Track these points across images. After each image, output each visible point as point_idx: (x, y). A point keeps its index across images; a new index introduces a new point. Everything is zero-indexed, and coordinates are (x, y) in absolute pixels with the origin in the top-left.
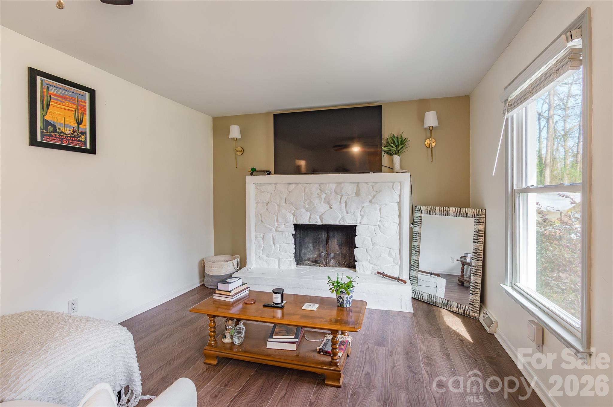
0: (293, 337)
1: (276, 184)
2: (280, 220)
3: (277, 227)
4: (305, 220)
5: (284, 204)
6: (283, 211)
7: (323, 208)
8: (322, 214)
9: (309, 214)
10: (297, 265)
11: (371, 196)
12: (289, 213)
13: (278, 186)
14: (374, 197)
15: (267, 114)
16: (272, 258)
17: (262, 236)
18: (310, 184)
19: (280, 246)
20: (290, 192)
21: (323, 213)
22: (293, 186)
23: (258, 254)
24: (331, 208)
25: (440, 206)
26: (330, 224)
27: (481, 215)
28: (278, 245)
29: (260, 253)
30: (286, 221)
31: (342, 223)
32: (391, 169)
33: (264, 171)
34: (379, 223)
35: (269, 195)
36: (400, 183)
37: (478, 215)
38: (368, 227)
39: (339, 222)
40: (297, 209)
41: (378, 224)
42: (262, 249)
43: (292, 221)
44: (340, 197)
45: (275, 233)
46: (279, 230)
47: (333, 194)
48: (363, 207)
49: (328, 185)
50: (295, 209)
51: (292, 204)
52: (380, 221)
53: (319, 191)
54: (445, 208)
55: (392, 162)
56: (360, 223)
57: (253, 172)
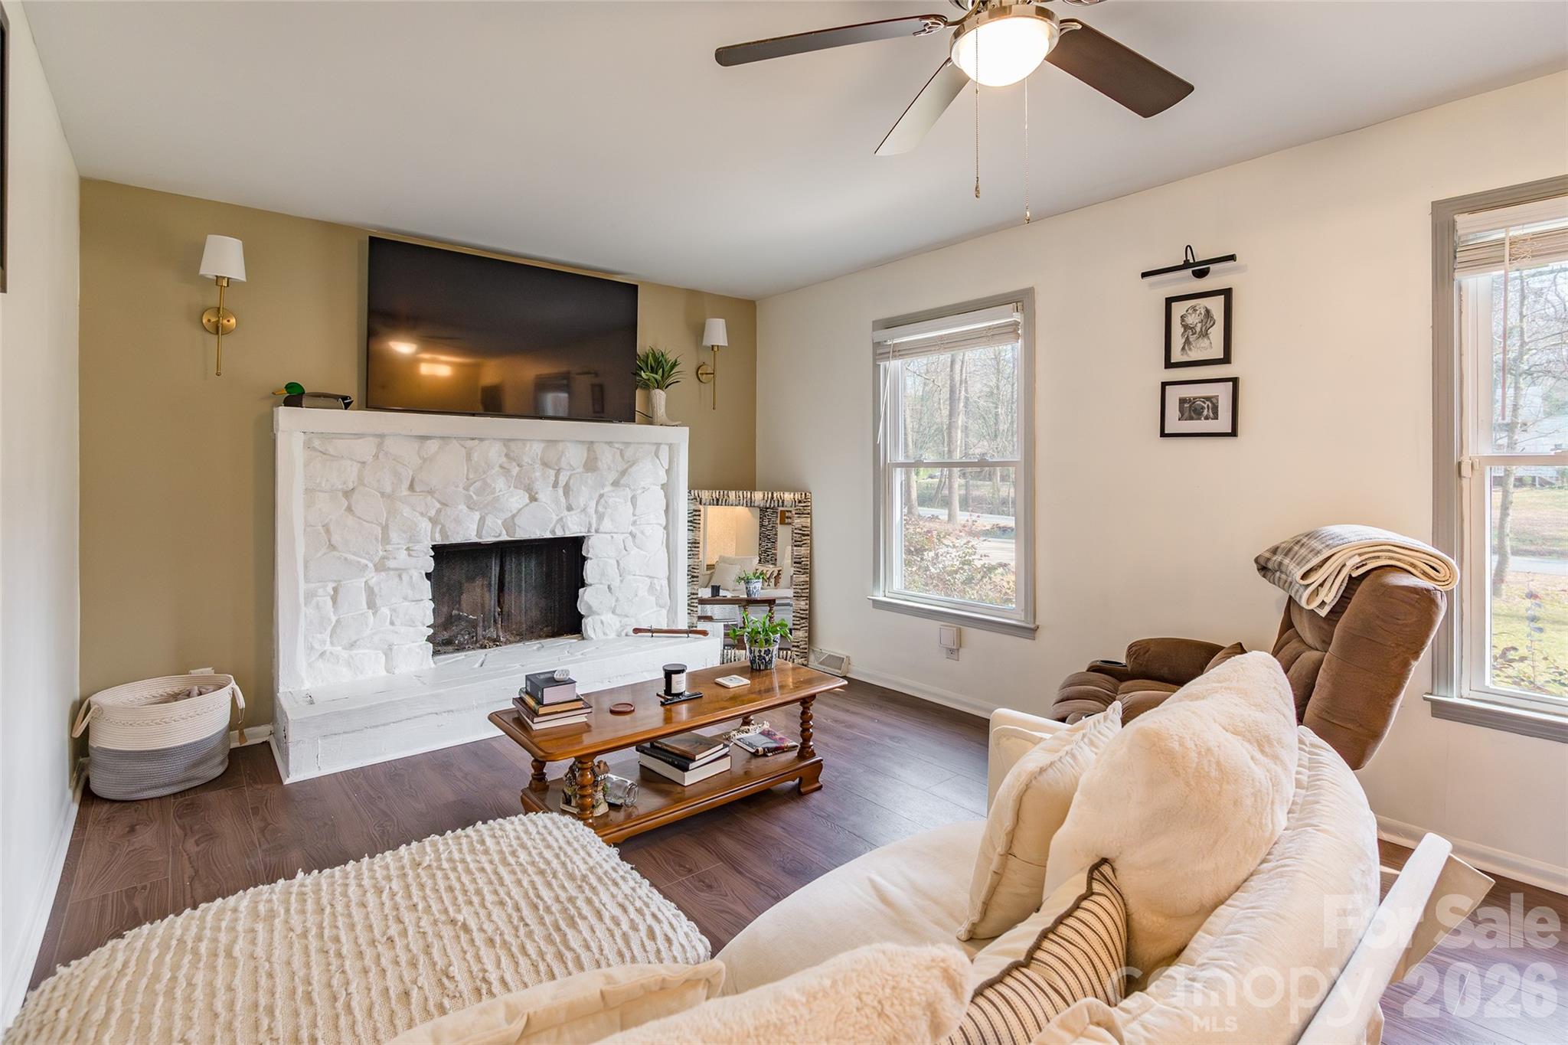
0: (721, 746)
1: (382, 436)
2: (394, 536)
3: (384, 558)
4: (467, 531)
5: (405, 492)
6: (406, 511)
7: (517, 500)
8: (514, 516)
9: (477, 516)
11: (617, 471)
12: (420, 518)
13: (389, 442)
14: (623, 473)
16: (367, 651)
17: (330, 586)
18: (481, 440)
19: (393, 610)
20: (425, 460)
21: (515, 512)
22: (433, 446)
23: (317, 646)
24: (533, 499)
25: (736, 488)
26: (533, 537)
27: (805, 502)
28: (385, 611)
29: (324, 642)
30: (413, 539)
31: (559, 534)
32: (649, 420)
33: (336, 397)
34: (631, 528)
35: (356, 467)
36: (670, 446)
37: (800, 502)
38: (612, 537)
39: (553, 532)
40: (445, 504)
41: (629, 531)
42: (329, 629)
43: (428, 537)
44: (552, 473)
45: (374, 578)
46: (391, 567)
47: (537, 466)
48: (601, 496)
49: (528, 445)
50: (438, 505)
51: (431, 492)
52: (634, 523)
53: (504, 459)
54: (745, 492)
55: (649, 401)
56: (597, 531)
57: (295, 397)
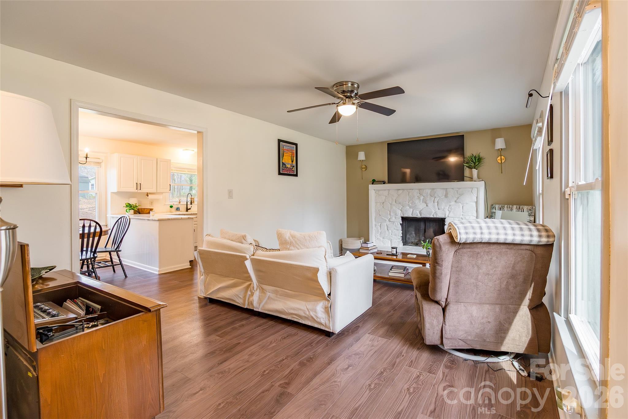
0: (403, 270)
1: (389, 190)
2: (392, 214)
3: (390, 219)
4: (409, 214)
5: (395, 203)
6: (394, 208)
7: (422, 206)
8: (421, 210)
9: (412, 210)
10: (403, 245)
11: (456, 197)
12: (398, 210)
13: (390, 191)
14: (458, 198)
15: (382, 143)
16: (387, 240)
17: (379, 224)
18: (412, 189)
19: (392, 231)
20: (398, 195)
21: (421, 209)
22: (400, 192)
23: (377, 236)
24: (427, 206)
25: (508, 204)
26: (427, 217)
27: (532, 210)
28: (390, 231)
29: (378, 236)
30: (396, 215)
31: (435, 216)
32: (471, 179)
33: (381, 181)
34: (461, 216)
35: (384, 197)
36: (477, 188)
37: (530, 210)
38: (454, 219)
39: (433, 216)
40: (403, 207)
41: (461, 217)
42: (379, 233)
43: (400, 214)
44: (434, 198)
45: (388, 223)
46: (391, 221)
47: (429, 196)
48: (450, 205)
49: (425, 190)
50: (402, 207)
51: (400, 203)
52: (463, 215)
53: (419, 195)
54: (510, 206)
55: (471, 173)
56: (448, 216)
57: (374, 182)
